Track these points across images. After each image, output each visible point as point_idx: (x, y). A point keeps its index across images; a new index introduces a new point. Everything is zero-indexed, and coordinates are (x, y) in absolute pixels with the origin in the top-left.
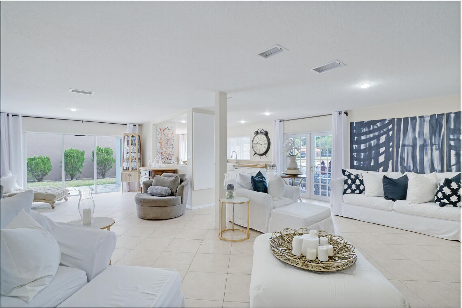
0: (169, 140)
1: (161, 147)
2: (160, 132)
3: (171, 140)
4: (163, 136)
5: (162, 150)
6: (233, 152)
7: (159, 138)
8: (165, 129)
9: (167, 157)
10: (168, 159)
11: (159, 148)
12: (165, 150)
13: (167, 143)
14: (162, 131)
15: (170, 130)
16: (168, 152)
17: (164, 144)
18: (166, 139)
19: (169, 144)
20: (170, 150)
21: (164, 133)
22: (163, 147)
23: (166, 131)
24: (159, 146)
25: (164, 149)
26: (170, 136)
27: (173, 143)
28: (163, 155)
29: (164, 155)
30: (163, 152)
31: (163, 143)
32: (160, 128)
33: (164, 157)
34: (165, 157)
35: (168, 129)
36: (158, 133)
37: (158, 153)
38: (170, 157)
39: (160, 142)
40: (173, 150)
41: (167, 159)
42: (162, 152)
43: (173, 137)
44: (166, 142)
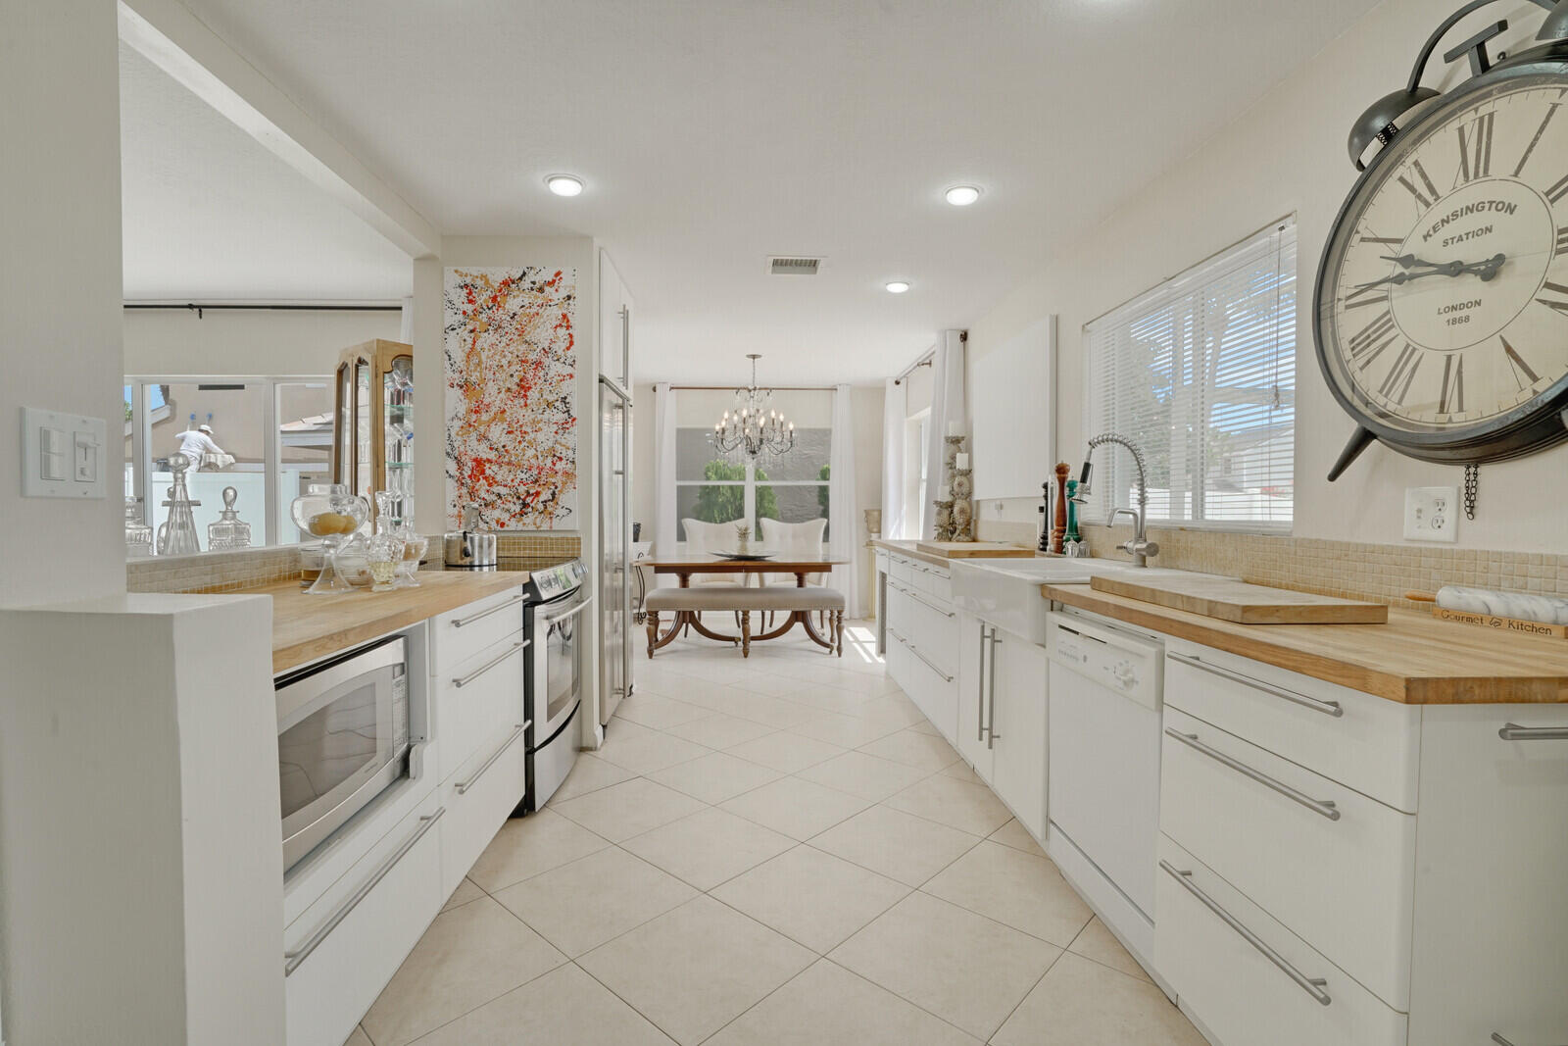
0: (538, 364)
1: (474, 417)
2: (469, 308)
3: (556, 369)
4: (486, 339)
5: (482, 438)
6: (1092, 445)
7: (459, 356)
8: (505, 283)
9: (522, 489)
10: (525, 505)
11: (457, 424)
12: (504, 439)
13: (524, 387)
14: (483, 298)
15: (541, 290)
16: (530, 452)
17: (493, 396)
18: (509, 357)
19: (533, 394)
20: (545, 438)
21: (499, 315)
22: (485, 417)
23: (513, 304)
24: (462, 409)
25: (497, 433)
26: (543, 333)
27: (565, 388)
28: (491, 482)
29: (499, 478)
30: (492, 455)
31: (491, 388)
32: (468, 281)
33: (496, 489)
34: (503, 491)
35: (526, 284)
36: (451, 319)
37: (452, 467)
38: (545, 495)
39: (466, 387)
40: (570, 439)
41: (518, 509)
42: (484, 453)
43: (571, 343)
44: (512, 384)
